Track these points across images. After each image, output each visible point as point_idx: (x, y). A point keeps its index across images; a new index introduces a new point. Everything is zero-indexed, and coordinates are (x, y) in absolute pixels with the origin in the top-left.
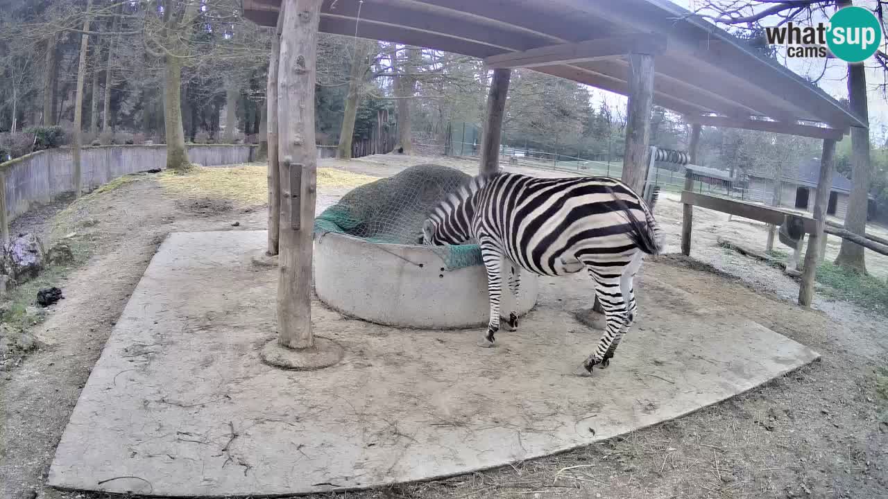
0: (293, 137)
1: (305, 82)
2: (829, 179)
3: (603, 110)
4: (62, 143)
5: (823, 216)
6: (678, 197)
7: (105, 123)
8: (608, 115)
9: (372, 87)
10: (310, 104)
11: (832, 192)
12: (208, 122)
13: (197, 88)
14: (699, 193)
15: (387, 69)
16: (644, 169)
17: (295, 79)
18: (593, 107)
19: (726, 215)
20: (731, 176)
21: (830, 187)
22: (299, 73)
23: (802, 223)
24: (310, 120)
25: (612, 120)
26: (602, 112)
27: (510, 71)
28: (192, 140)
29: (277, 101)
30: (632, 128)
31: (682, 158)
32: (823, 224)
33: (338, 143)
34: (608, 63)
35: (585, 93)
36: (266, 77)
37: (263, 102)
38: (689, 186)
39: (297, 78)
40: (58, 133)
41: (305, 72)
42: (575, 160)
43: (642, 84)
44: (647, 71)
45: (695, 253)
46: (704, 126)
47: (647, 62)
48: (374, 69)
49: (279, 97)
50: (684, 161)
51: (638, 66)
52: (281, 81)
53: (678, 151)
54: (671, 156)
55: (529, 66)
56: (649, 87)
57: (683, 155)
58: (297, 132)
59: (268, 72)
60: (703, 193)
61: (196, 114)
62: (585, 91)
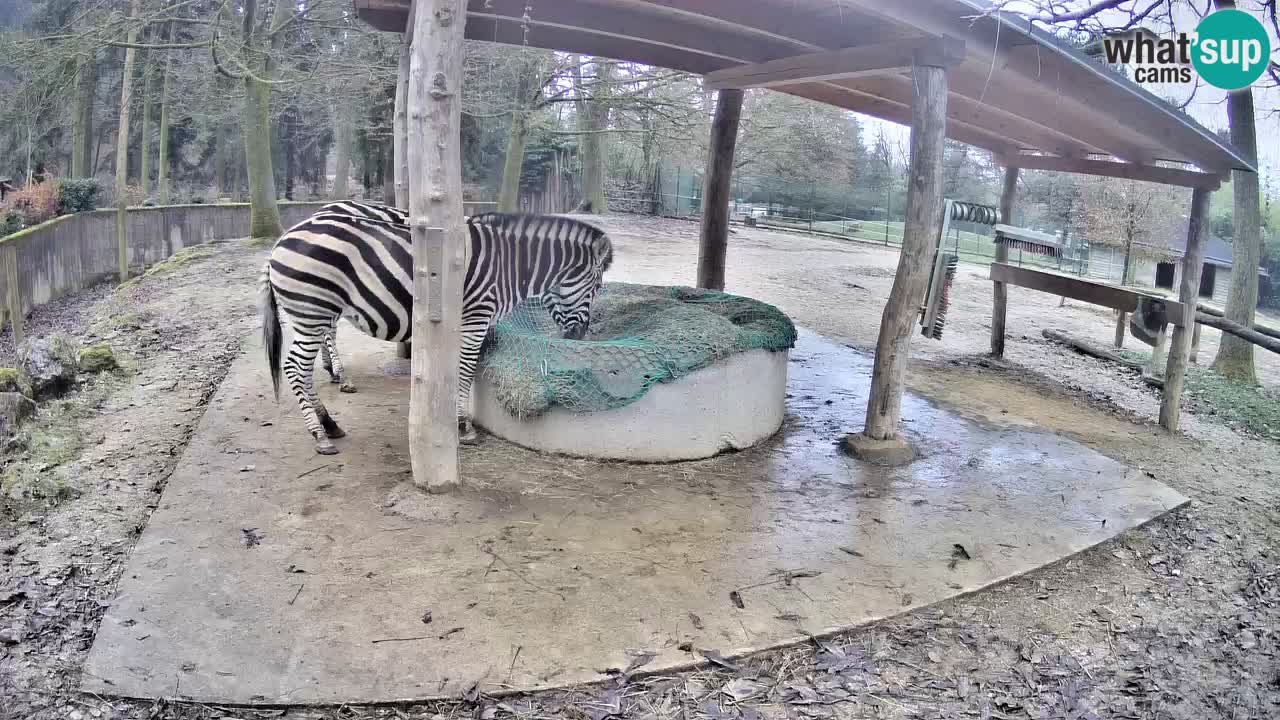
0: (431, 190)
1: (446, 111)
2: (1202, 244)
3: (879, 147)
4: (100, 203)
5: (1193, 299)
6: (986, 272)
7: (161, 176)
8: (886, 154)
9: (547, 117)
10: (453, 143)
11: (1206, 264)
12: (311, 172)
13: (293, 124)
14: (1017, 265)
15: (567, 91)
16: (934, 231)
17: (431, 107)
18: (865, 143)
19: (1057, 299)
20: (1064, 241)
21: (1203, 257)
22: (437, 98)
23: (1163, 307)
24: (453, 165)
25: (893, 162)
26: (878, 151)
27: (743, 92)
28: (289, 196)
29: (406, 139)
30: (916, 172)
31: (989, 216)
32: (1194, 308)
33: (498, 198)
34: (882, 79)
35: (852, 125)
36: (392, 106)
37: (388, 141)
38: (1001, 255)
39: (434, 106)
40: (93, 190)
41: (445, 97)
42: (840, 219)
43: (930, 108)
44: (938, 90)
45: (1011, 352)
46: (1023, 171)
47: (937, 77)
48: (548, 92)
49: (410, 132)
50: (992, 219)
51: (925, 84)
52: (412, 109)
53: (984, 206)
54: (973, 212)
55: (770, 84)
56: (941, 113)
57: (991, 211)
58: (435, 183)
59: (394, 98)
60: (1023, 266)
61: (293, 159)
62: (854, 121)
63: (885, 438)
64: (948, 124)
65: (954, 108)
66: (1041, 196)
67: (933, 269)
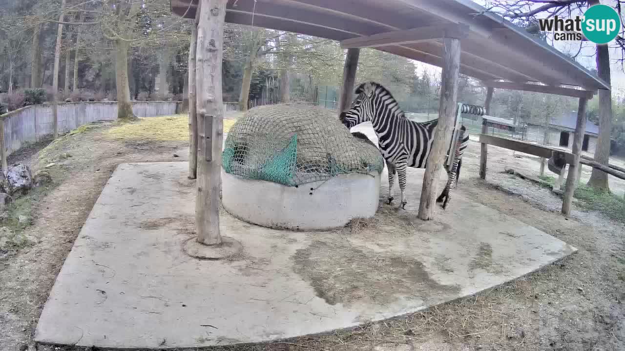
0: (207, 96)
1: (215, 57)
2: (583, 125)
3: (424, 77)
4: (44, 100)
5: (579, 152)
6: (477, 139)
7: (75, 87)
8: (428, 80)
9: (262, 61)
10: (218, 73)
11: (585, 135)
12: (147, 86)
13: (139, 62)
14: (492, 135)
15: (273, 48)
16: (453, 118)
17: (208, 55)
18: (418, 75)
20: (515, 123)
21: (584, 132)
22: (211, 51)
23: (564, 156)
24: (218, 84)
25: (431, 84)
26: (424, 79)
27: (360, 50)
28: (136, 98)
29: (195, 71)
30: (445, 90)
31: (480, 111)
32: (579, 157)
33: (238, 100)
34: (428, 44)
35: (411, 66)
36: (188, 55)
37: (185, 71)
38: (484, 131)
40: (41, 93)
41: (215, 50)
43: (451, 59)
44: (456, 50)
45: (489, 178)
46: (495, 89)
47: (456, 43)
48: (263, 48)
49: (197, 68)
50: (481, 113)
51: (449, 46)
52: (198, 56)
53: (477, 106)
54: (472, 109)
55: (372, 46)
56: (457, 61)
57: (481, 109)
58: (210, 93)
59: (189, 51)
60: (494, 136)
61: (139, 80)
62: (412, 64)
63: (428, 219)
64: (460, 66)
65: (463, 59)
66: (504, 102)
67: (452, 136)
